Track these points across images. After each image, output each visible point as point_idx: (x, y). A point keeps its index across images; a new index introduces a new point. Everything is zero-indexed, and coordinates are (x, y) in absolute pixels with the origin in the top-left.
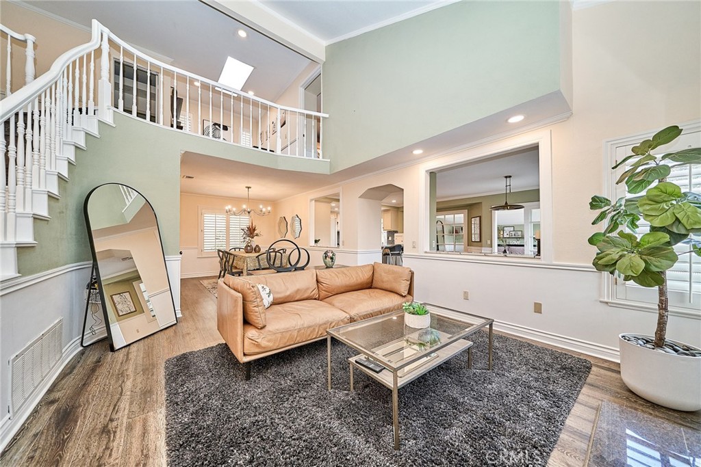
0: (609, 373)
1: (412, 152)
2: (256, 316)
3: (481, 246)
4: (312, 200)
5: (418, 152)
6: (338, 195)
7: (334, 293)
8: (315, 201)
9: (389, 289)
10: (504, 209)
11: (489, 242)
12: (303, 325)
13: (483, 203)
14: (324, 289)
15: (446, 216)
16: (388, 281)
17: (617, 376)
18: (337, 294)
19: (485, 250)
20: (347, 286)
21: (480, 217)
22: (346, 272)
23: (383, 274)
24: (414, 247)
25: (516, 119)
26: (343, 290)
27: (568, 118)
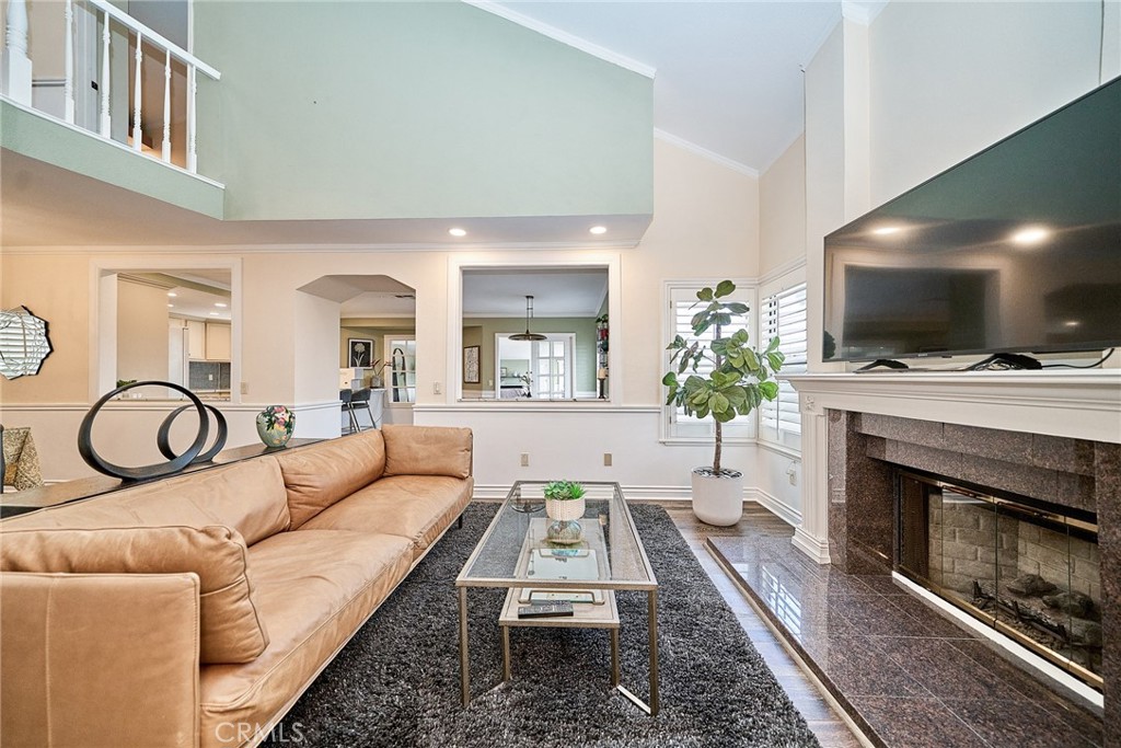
0: (684, 512)
1: (449, 229)
2: (240, 628)
3: (481, 389)
4: (105, 272)
5: (457, 232)
6: (226, 275)
7: (326, 504)
8: (120, 276)
9: (434, 472)
10: (525, 339)
11: (491, 384)
12: (345, 597)
13: (484, 328)
14: (305, 499)
15: (409, 342)
16: (429, 457)
17: (690, 512)
18: (332, 504)
19: (486, 394)
20: (350, 483)
21: (479, 347)
22: (338, 451)
23: (414, 445)
24: (437, 393)
25: (598, 230)
26: (343, 493)
27: (636, 246)
